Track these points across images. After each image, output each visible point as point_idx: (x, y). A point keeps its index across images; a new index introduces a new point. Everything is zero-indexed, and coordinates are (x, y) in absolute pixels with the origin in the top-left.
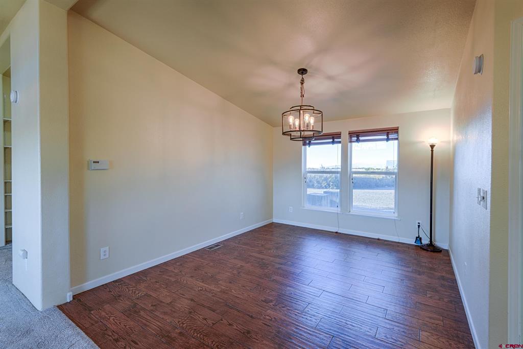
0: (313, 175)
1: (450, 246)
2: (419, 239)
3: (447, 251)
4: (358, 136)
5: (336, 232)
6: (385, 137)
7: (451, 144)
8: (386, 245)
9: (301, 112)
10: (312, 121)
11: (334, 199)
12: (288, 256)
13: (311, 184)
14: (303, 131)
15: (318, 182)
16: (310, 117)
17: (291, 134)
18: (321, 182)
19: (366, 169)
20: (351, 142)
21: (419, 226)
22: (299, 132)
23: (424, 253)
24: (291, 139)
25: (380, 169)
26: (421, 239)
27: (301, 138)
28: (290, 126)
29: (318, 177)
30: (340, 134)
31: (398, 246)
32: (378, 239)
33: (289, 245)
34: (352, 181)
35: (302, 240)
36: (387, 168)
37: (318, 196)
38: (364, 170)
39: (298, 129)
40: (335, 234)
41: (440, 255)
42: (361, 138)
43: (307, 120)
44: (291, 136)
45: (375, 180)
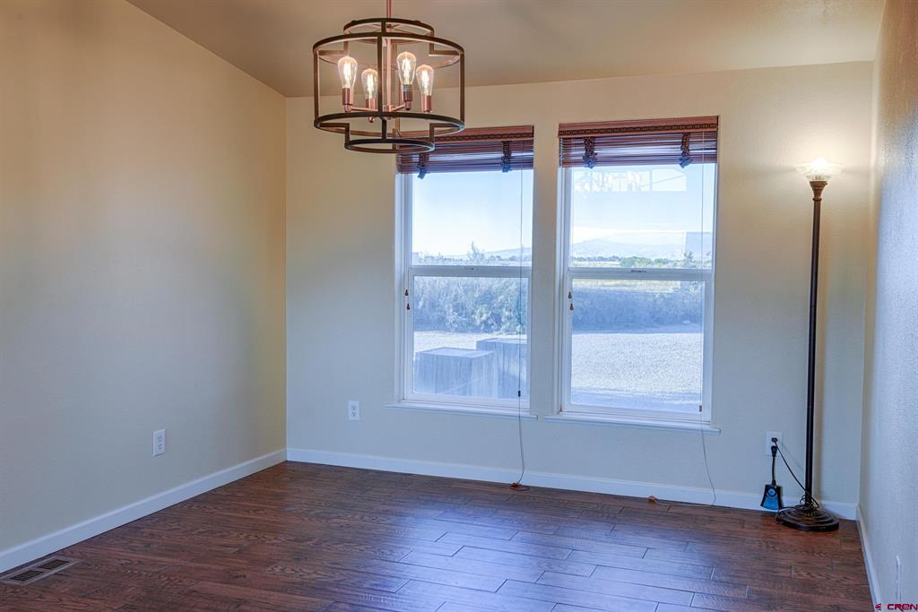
0: (442, 281)
1: (863, 509)
2: (773, 491)
3: (854, 525)
4: (590, 145)
5: (515, 486)
6: (677, 150)
7: (873, 179)
8: (675, 517)
9: (386, 42)
10: (426, 79)
11: (514, 369)
12: (337, 584)
13: (435, 315)
14: (395, 115)
15: (459, 308)
16: (419, 64)
17: (347, 126)
18: (470, 307)
19: (623, 261)
20: (567, 162)
21: (774, 449)
22: (378, 121)
23: (787, 536)
24: (349, 144)
25: (665, 262)
26: (778, 490)
27: (384, 140)
28: (345, 93)
29: (461, 291)
30: (532, 135)
31: (711, 520)
32: (652, 501)
33: (342, 541)
34: (567, 302)
35: (393, 519)
36: (690, 257)
37: (456, 359)
38: (616, 264)
39: (373, 108)
40: (510, 492)
41: (833, 540)
42: (601, 152)
43: (407, 75)
44: (347, 131)
45: (651, 300)
